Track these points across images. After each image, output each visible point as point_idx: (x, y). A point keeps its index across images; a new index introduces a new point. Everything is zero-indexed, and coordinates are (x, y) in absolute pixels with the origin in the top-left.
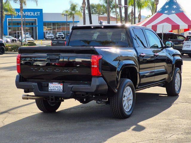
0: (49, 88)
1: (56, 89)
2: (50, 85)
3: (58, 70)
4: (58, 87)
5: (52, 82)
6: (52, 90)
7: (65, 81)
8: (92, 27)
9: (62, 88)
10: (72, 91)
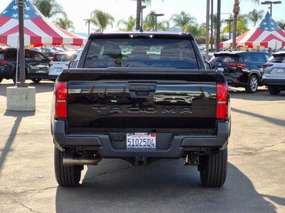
0: (128, 144)
1: (143, 144)
2: (128, 138)
3: (153, 111)
4: (146, 141)
5: (133, 132)
6: (133, 145)
7: (157, 129)
8: (132, 36)
9: (154, 142)
10: (182, 147)
